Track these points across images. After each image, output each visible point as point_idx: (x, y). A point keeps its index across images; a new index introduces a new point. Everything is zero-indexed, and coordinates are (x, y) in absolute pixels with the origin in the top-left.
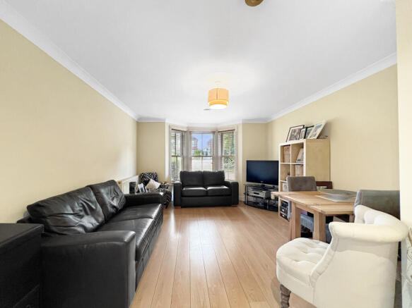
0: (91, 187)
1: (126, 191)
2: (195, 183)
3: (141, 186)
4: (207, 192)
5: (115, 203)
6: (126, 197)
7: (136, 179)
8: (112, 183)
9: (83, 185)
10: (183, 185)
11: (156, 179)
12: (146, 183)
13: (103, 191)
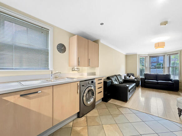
0: (116, 75)
1: (123, 78)
2: (152, 79)
3: (128, 77)
4: (158, 82)
5: (121, 80)
6: (124, 80)
7: (126, 75)
8: (119, 75)
9: (114, 75)
10: (145, 79)
11: (133, 76)
12: (129, 77)
13: (118, 77)
